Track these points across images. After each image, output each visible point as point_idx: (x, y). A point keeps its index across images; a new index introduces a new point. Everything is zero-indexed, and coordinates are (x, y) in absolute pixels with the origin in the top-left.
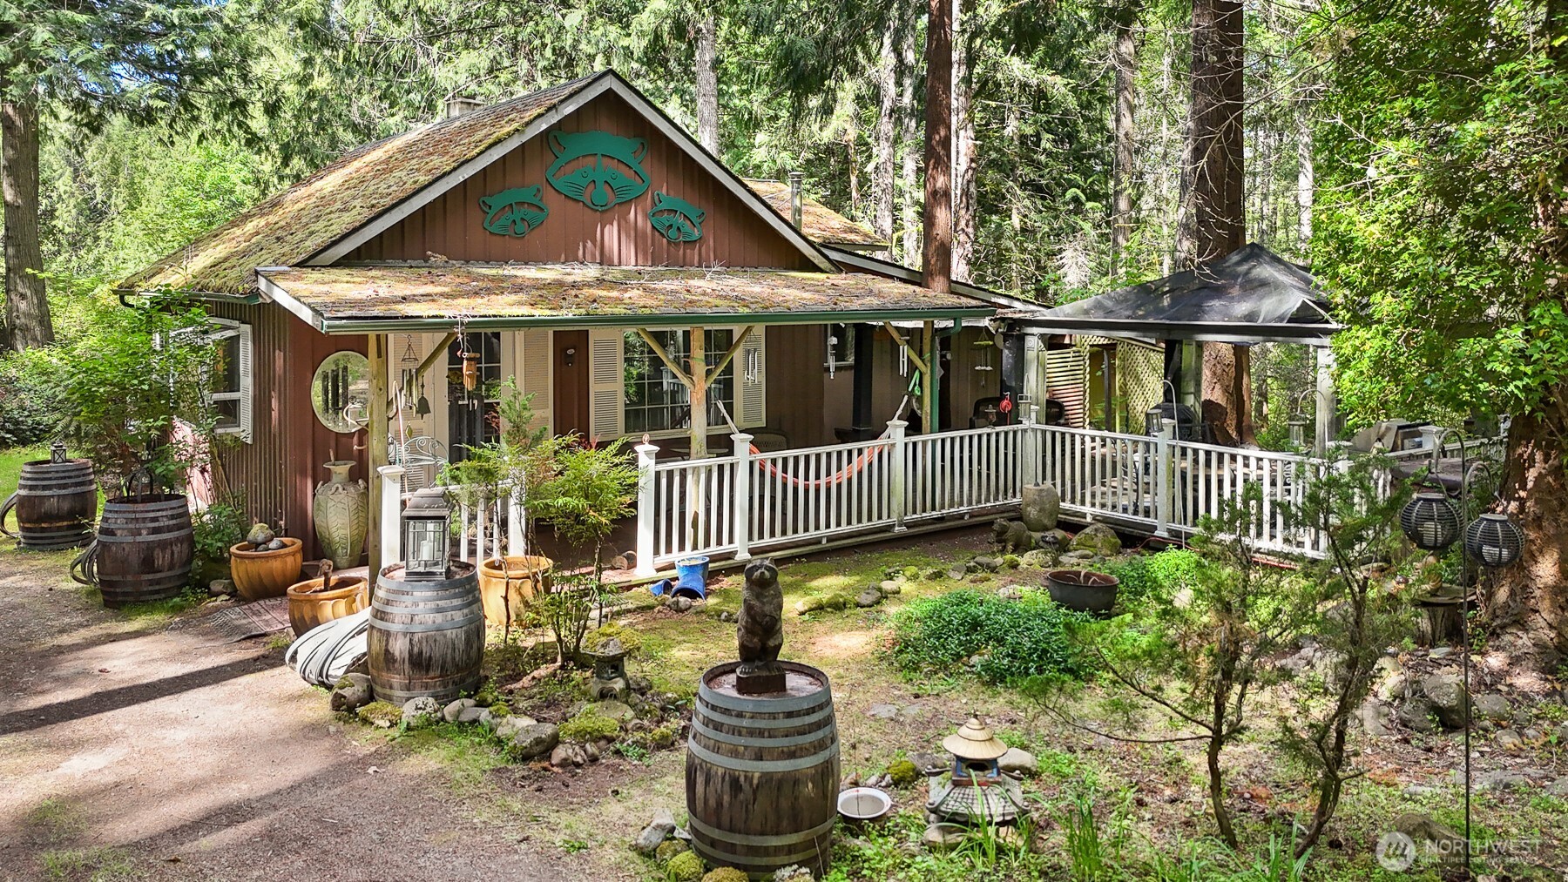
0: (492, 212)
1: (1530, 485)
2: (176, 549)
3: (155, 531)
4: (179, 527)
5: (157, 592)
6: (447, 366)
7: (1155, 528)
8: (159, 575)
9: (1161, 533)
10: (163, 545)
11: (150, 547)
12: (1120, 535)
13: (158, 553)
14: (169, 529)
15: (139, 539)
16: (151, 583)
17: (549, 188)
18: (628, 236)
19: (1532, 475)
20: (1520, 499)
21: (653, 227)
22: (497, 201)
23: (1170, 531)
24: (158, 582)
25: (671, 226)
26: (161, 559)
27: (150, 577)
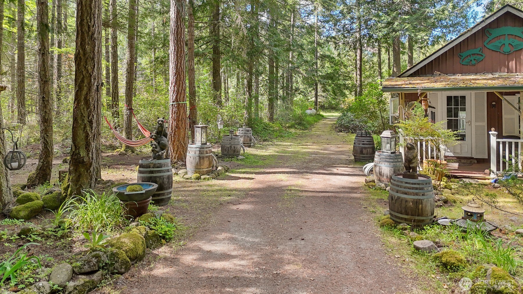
0: (463, 58)
2: (368, 150)
3: (363, 144)
4: (370, 144)
5: (364, 160)
6: (446, 107)
8: (364, 155)
10: (365, 148)
11: (362, 148)
13: (364, 150)
14: (367, 144)
15: (360, 146)
16: (363, 157)
17: (486, 48)
22: (465, 54)
24: (364, 157)
26: (365, 151)
27: (362, 155)
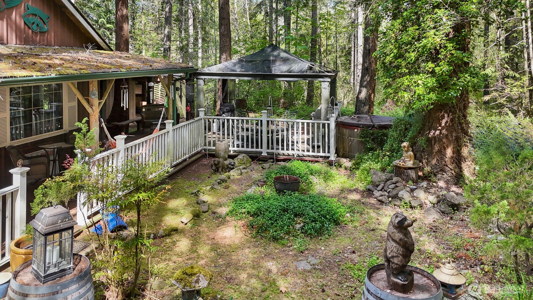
1: (443, 125)
7: (262, 153)
9: (264, 154)
12: (251, 157)
18: (11, 28)
19: (444, 122)
20: (439, 130)
21: (25, 23)
23: (267, 153)
25: (34, 23)
